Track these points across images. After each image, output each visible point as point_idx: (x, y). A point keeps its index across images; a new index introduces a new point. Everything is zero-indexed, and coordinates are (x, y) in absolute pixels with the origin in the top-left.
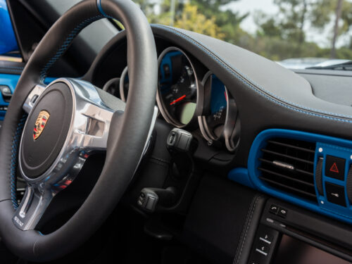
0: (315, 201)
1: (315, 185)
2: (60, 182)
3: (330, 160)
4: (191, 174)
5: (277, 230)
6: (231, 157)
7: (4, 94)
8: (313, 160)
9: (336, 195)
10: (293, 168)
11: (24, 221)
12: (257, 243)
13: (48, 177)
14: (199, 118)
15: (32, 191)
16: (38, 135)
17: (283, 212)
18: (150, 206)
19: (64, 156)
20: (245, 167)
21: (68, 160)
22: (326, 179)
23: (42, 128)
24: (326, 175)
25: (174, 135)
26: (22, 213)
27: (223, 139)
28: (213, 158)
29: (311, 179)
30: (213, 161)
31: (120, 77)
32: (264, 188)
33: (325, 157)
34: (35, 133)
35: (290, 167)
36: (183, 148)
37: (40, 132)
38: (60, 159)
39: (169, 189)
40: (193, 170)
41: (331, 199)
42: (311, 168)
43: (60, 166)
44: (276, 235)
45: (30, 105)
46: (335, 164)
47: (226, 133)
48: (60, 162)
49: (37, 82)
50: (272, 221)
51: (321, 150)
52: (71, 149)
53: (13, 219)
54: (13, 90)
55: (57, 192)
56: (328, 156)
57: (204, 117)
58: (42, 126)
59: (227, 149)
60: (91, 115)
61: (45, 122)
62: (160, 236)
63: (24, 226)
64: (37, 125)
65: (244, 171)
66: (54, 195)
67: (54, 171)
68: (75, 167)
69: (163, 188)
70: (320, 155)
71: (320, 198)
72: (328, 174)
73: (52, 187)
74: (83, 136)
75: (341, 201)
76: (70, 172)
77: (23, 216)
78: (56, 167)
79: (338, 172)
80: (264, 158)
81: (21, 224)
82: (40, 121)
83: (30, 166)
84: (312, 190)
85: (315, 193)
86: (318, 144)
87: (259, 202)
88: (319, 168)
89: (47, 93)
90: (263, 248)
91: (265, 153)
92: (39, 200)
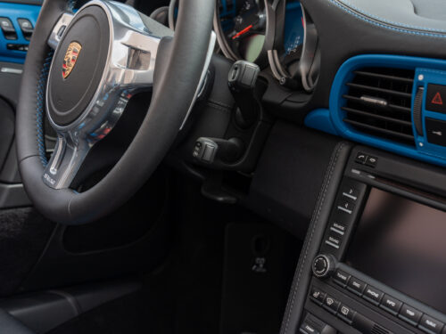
0: (412, 144)
1: (413, 124)
2: (97, 131)
3: (433, 89)
4: (259, 123)
5: (365, 183)
6: (308, 98)
7: (24, 30)
8: (410, 92)
9: (439, 133)
10: (385, 103)
11: (56, 178)
12: (339, 199)
13: (83, 124)
14: (269, 52)
15: (63, 142)
16: (68, 72)
17: (373, 160)
18: (208, 156)
19: (101, 97)
20: (327, 107)
21: (106, 103)
22: (426, 113)
23: (73, 64)
24: (427, 109)
25: (236, 69)
26: (53, 169)
27: (298, 77)
28: (286, 100)
29: (407, 116)
30: (286, 103)
31: (168, 5)
32: (349, 133)
33: (426, 85)
34: (64, 71)
35: (382, 102)
36: (248, 83)
37: (71, 68)
38: (95, 101)
39: (232, 141)
40: (261, 118)
41: (432, 139)
42: (408, 102)
43: (96, 110)
44: (363, 188)
45: (56, 38)
46: (438, 94)
47: (303, 68)
48: (96, 105)
49: (64, 10)
50: (358, 172)
51: (421, 77)
52: (109, 88)
53: (43, 177)
54: (34, 24)
55: (95, 142)
56: (429, 84)
57: (275, 52)
58: (73, 60)
59: (303, 89)
60: (133, 44)
61: (76, 56)
62: (221, 199)
63: (56, 184)
64: (66, 60)
65: (324, 113)
66: (91, 145)
67: (89, 116)
68: (115, 111)
69: (224, 138)
70: (420, 84)
71: (419, 139)
72: (430, 107)
73: (88, 137)
74: (123, 71)
76: (109, 117)
77: (54, 173)
78: (92, 111)
79: (441, 103)
80: (349, 95)
81: (52, 182)
82: (71, 55)
83: (60, 111)
84: (408, 130)
85: (412, 134)
86: (417, 70)
87: (343, 150)
88: (418, 100)
89: (78, 20)
90: (346, 205)
91: (351, 87)
92: (72, 151)
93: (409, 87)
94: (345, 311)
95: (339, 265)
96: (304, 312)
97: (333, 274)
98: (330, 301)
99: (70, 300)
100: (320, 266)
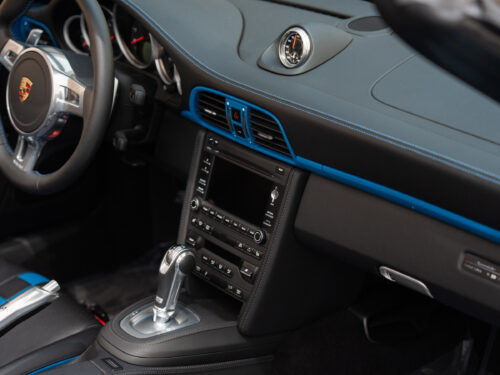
0: (230, 133)
1: (228, 124)
3: (234, 110)
5: (214, 155)
6: (180, 101)
8: (225, 109)
9: (240, 132)
11: (23, 164)
12: (202, 165)
14: (156, 61)
17: (216, 142)
18: (122, 147)
20: (189, 110)
21: (54, 117)
22: (233, 122)
23: (27, 94)
26: (18, 157)
28: (169, 100)
29: (225, 121)
30: (169, 103)
32: (204, 124)
34: (22, 97)
35: (214, 114)
37: (26, 96)
39: (137, 128)
41: (238, 134)
42: (224, 114)
43: (49, 122)
44: (214, 158)
46: (236, 113)
50: (210, 148)
51: (228, 103)
53: (12, 162)
56: (232, 108)
57: (161, 61)
58: (27, 91)
61: (29, 88)
63: (24, 168)
64: (22, 89)
65: (188, 113)
67: (44, 126)
68: (59, 121)
70: (228, 107)
71: (233, 132)
72: (234, 119)
75: (242, 135)
77: (21, 160)
78: (46, 123)
79: (238, 118)
81: (21, 167)
82: (24, 86)
84: (228, 127)
85: (230, 129)
86: (226, 100)
87: (202, 134)
88: (229, 115)
89: (24, 60)
90: (206, 168)
91: (199, 101)
93: (223, 106)
94: (208, 227)
95: (204, 203)
96: (188, 231)
97: (201, 208)
98: (200, 223)
99: (25, 243)
100: (194, 204)
